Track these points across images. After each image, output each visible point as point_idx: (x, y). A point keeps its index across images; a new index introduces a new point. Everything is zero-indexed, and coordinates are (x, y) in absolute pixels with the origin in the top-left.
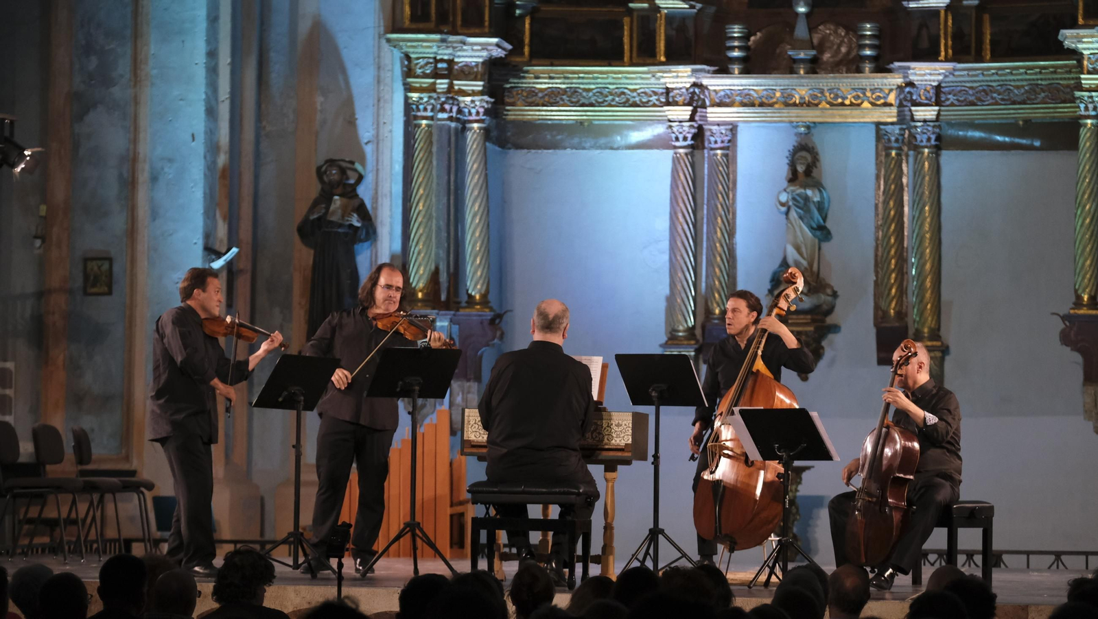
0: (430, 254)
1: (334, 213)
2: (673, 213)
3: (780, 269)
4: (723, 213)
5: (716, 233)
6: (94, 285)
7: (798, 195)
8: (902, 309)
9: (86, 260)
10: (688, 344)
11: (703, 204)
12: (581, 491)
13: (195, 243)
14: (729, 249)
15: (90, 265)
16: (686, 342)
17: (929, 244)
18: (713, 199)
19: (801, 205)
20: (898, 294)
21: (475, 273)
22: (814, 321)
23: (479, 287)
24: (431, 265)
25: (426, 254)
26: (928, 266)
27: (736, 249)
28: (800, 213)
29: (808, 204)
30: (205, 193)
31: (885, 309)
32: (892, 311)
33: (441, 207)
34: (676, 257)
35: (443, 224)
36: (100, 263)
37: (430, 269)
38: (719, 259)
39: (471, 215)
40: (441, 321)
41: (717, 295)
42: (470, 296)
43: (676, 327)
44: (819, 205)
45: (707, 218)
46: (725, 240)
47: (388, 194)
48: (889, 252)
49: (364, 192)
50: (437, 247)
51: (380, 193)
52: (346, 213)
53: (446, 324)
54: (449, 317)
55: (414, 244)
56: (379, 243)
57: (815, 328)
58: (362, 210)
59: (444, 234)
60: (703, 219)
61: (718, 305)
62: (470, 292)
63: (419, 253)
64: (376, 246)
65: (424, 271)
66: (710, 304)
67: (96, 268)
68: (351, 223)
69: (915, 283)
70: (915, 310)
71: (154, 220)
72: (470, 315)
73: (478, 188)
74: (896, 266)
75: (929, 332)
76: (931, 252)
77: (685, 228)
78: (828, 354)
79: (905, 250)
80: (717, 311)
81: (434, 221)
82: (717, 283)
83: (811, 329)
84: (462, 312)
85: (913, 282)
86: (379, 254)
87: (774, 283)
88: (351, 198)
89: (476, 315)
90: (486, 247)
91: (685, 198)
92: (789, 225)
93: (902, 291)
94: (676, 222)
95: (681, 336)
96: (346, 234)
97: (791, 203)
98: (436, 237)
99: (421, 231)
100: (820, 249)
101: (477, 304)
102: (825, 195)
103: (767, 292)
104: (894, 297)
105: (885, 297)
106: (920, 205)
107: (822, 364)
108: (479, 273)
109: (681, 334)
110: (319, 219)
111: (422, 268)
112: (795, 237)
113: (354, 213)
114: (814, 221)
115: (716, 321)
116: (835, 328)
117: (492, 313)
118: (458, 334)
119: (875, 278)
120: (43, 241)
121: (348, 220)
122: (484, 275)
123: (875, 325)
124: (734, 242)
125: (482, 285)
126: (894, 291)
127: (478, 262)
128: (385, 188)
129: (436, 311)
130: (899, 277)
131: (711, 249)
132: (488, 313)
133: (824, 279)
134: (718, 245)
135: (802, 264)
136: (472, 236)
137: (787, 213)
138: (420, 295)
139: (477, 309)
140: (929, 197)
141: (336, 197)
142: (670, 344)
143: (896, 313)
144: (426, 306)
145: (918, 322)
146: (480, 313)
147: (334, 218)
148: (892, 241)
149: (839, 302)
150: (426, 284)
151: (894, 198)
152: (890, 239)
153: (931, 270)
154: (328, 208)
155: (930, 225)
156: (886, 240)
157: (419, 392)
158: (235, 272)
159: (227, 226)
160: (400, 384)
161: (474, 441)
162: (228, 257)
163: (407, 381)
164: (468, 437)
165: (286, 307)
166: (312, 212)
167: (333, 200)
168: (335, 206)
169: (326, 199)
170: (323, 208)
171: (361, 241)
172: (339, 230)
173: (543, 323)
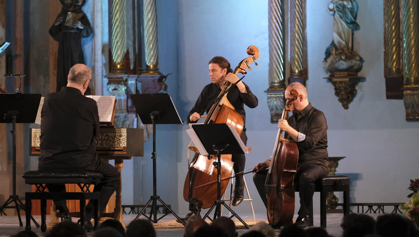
0: (124, 43)
1: (68, 21)
2: (270, 17)
3: (330, 47)
4: (299, 16)
5: (295, 27)
7: (339, 4)
8: (400, 67)
10: (280, 90)
11: (288, 11)
12: (86, 176)
14: (302, 36)
16: (279, 89)
17: (413, 30)
18: (293, 9)
19: (341, 10)
20: (397, 58)
21: (150, 53)
22: (349, 75)
23: (152, 61)
24: (124, 50)
25: (121, 43)
26: (413, 42)
27: (307, 36)
28: (340, 15)
29: (345, 9)
31: (390, 67)
32: (394, 69)
33: (129, 16)
34: (272, 41)
35: (130, 26)
37: (124, 51)
38: (297, 42)
39: (147, 21)
40: (131, 80)
41: (296, 63)
42: (147, 66)
43: (273, 80)
44: (351, 10)
45: (290, 19)
46: (300, 31)
47: (100, 10)
48: (392, 34)
49: (87, 9)
50: (128, 39)
51: (95, 10)
52: (75, 22)
53: (134, 82)
54: (135, 78)
55: (114, 38)
56: (96, 38)
57: (349, 79)
58: (84, 20)
59: (131, 32)
60: (288, 19)
61: (297, 68)
62: (147, 64)
63: (117, 43)
64: (94, 40)
65: (121, 52)
66: (292, 67)
68: (78, 27)
69: (406, 52)
70: (406, 67)
72: (147, 77)
73: (150, 5)
74: (395, 43)
75: (414, 80)
76: (414, 34)
77: (277, 25)
78: (359, 94)
79: (401, 33)
80: (297, 71)
81: (125, 25)
82: (296, 56)
83: (347, 80)
84: (143, 75)
85: (405, 52)
86: (96, 44)
87: (327, 55)
88: (78, 13)
89: (151, 77)
90: (156, 38)
91: (276, 8)
92: (335, 22)
93: (399, 57)
94: (272, 22)
95: (276, 86)
96: (76, 33)
97: (335, 9)
98: (127, 34)
99: (118, 30)
100: (353, 34)
101: (151, 70)
102: (354, 4)
103: (323, 60)
104: (394, 61)
105: (390, 60)
106: (407, 8)
107: (356, 99)
108: (152, 53)
109: (276, 85)
110: (60, 25)
111: (119, 51)
112: (338, 28)
113: (79, 21)
114: (348, 19)
115: (296, 77)
116: (362, 79)
117: (159, 75)
118: (141, 88)
119: (384, 50)
121: (76, 26)
122: (155, 54)
123: (385, 77)
124: (306, 32)
125: (154, 60)
126: (395, 57)
127: (151, 46)
128: (98, 7)
129: (127, 75)
130: (398, 48)
131: (293, 36)
132: (157, 75)
133: (356, 52)
134: (296, 34)
135: (342, 44)
136: (147, 32)
137: (334, 15)
138: (119, 66)
139: (151, 73)
140: (412, 3)
141: (69, 13)
142: (270, 91)
143: (396, 70)
144: (122, 72)
145: (408, 74)
146: (152, 76)
147: (68, 25)
148: (393, 28)
149: (364, 64)
150: (121, 60)
151: (393, 5)
152: (392, 27)
153: (414, 44)
154: (64, 19)
155: (413, 19)
156: (390, 28)
157: (16, 119)
158: (11, 57)
159: (4, 31)
160: (5, 115)
161: (35, 147)
162: (4, 48)
163: (9, 113)
164: (33, 145)
165: (46, 75)
166: (56, 21)
167: (68, 15)
168: (69, 18)
169: (64, 13)
170: (62, 19)
171: (84, 37)
172: (72, 31)
173: (72, 76)
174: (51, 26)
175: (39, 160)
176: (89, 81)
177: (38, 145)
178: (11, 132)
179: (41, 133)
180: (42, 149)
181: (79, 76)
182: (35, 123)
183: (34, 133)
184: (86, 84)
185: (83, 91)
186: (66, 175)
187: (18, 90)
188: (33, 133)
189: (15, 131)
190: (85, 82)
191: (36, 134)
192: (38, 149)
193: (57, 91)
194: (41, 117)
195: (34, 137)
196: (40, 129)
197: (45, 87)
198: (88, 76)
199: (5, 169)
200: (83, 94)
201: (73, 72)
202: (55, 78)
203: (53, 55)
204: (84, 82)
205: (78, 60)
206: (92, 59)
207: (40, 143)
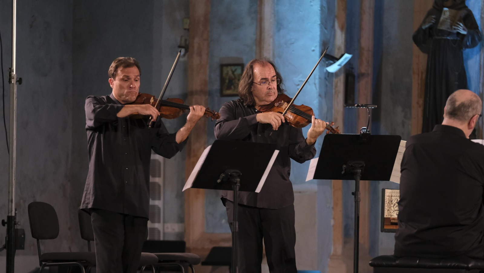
1: (443, 23)
6: (229, 88)
9: (222, 66)
13: (313, 51)
15: (225, 70)
30: (322, 7)
36: (233, 68)
52: (454, 22)
58: (469, 20)
67: (230, 73)
68: (458, 31)
71: (279, 30)
88: (460, 9)
96: (454, 41)
110: (430, 28)
113: (461, 22)
120: (187, 51)
121: (455, 29)
141: (445, 9)
147: (443, 27)
154: (438, 19)
157: (361, 174)
158: (353, 76)
159: (344, 35)
160: (345, 167)
161: (389, 218)
162: (342, 62)
163: (350, 165)
164: (386, 215)
165: (407, 106)
166: (424, 22)
167: (443, 12)
168: (444, 17)
169: (437, 10)
170: (434, 18)
171: (467, 47)
172: (448, 38)
173: (450, 109)
174: (415, 28)
175: (397, 238)
176: (477, 117)
177: (395, 215)
178: (353, 194)
179: (400, 196)
180: (401, 221)
181: (462, 109)
182: (390, 181)
183: (389, 196)
184: (473, 122)
185: (467, 133)
186: (437, 264)
187: (365, 129)
188: (387, 196)
189: (359, 193)
190: (472, 118)
191: (392, 198)
192: (393, 221)
193: (423, 131)
194: (401, 171)
195: (389, 203)
196: (398, 191)
197: (403, 125)
198: (476, 108)
199: (339, 250)
200: (468, 138)
201: (453, 102)
202: (420, 111)
203: (418, 75)
204: (470, 119)
205: (457, 83)
206: (479, 82)
207: (397, 212)
